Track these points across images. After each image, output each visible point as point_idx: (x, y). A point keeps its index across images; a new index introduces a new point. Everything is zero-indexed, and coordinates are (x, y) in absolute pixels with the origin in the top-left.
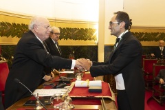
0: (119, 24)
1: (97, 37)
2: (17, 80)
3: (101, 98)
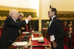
0: (52, 12)
1: (38, 16)
3: (45, 46)
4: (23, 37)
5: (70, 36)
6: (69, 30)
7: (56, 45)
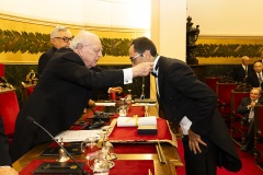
2: (30, 118)
3: (157, 143)
4: (93, 116)
5: (252, 115)
6: (248, 95)
7: (199, 144)
